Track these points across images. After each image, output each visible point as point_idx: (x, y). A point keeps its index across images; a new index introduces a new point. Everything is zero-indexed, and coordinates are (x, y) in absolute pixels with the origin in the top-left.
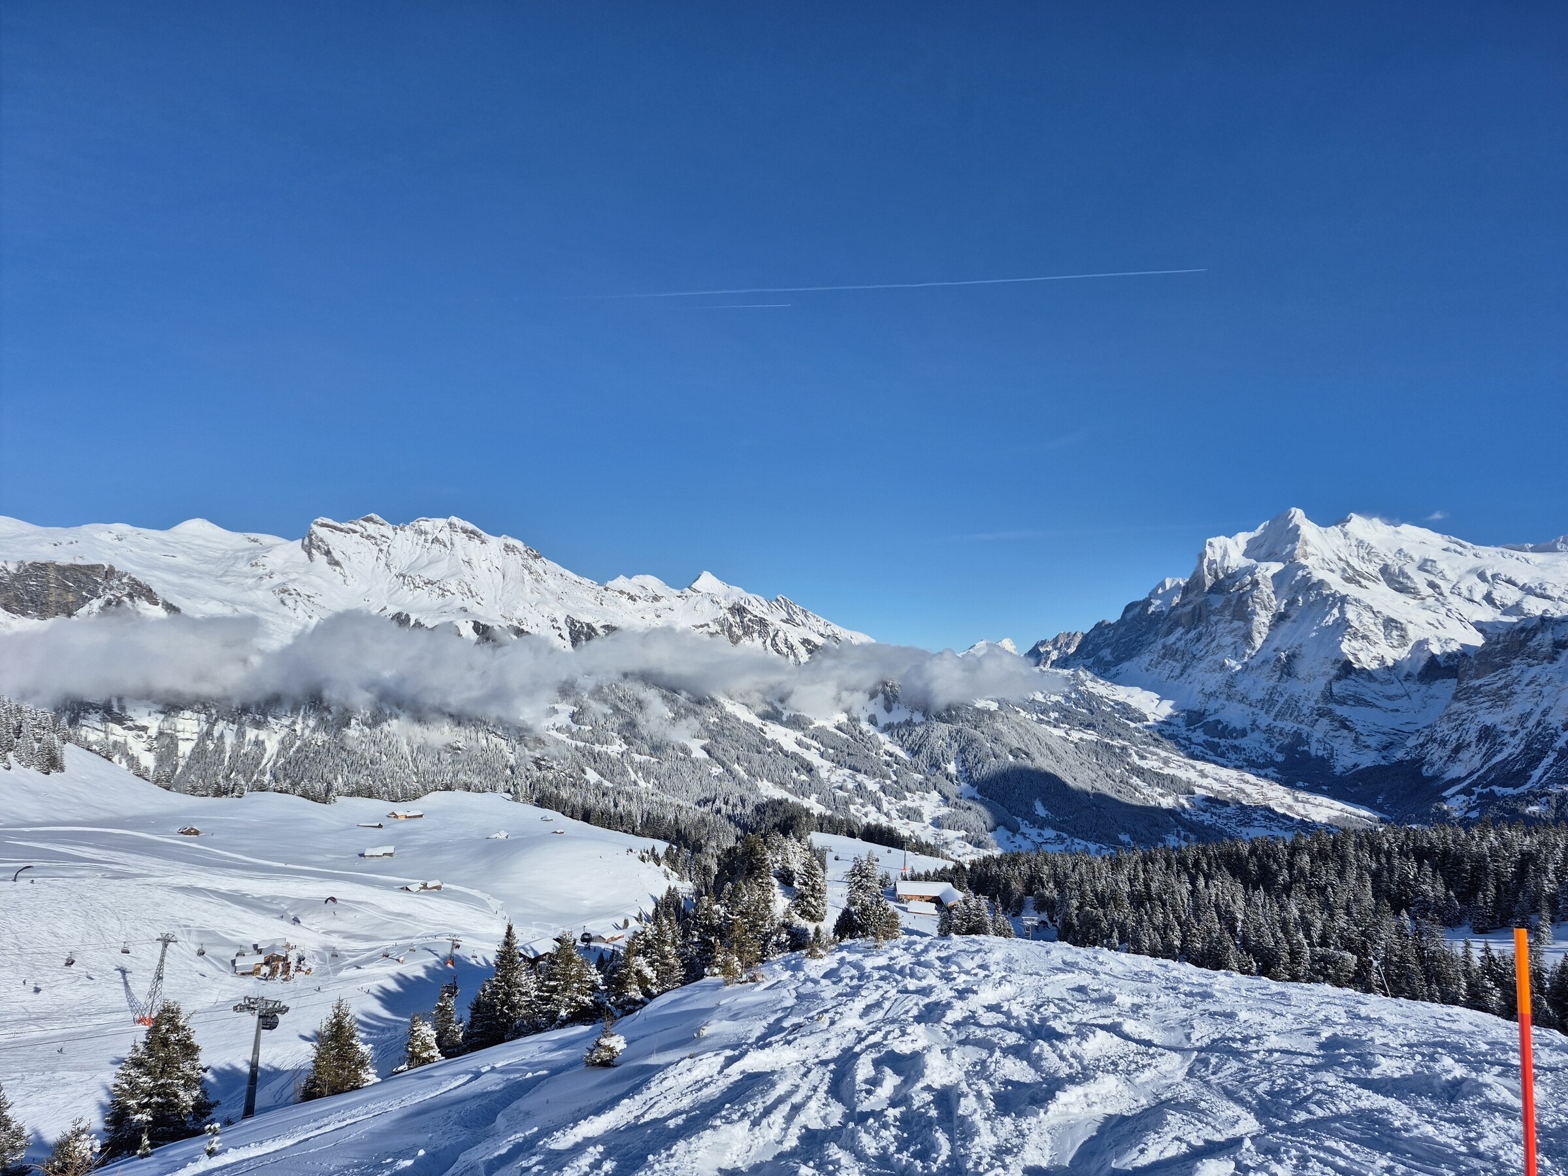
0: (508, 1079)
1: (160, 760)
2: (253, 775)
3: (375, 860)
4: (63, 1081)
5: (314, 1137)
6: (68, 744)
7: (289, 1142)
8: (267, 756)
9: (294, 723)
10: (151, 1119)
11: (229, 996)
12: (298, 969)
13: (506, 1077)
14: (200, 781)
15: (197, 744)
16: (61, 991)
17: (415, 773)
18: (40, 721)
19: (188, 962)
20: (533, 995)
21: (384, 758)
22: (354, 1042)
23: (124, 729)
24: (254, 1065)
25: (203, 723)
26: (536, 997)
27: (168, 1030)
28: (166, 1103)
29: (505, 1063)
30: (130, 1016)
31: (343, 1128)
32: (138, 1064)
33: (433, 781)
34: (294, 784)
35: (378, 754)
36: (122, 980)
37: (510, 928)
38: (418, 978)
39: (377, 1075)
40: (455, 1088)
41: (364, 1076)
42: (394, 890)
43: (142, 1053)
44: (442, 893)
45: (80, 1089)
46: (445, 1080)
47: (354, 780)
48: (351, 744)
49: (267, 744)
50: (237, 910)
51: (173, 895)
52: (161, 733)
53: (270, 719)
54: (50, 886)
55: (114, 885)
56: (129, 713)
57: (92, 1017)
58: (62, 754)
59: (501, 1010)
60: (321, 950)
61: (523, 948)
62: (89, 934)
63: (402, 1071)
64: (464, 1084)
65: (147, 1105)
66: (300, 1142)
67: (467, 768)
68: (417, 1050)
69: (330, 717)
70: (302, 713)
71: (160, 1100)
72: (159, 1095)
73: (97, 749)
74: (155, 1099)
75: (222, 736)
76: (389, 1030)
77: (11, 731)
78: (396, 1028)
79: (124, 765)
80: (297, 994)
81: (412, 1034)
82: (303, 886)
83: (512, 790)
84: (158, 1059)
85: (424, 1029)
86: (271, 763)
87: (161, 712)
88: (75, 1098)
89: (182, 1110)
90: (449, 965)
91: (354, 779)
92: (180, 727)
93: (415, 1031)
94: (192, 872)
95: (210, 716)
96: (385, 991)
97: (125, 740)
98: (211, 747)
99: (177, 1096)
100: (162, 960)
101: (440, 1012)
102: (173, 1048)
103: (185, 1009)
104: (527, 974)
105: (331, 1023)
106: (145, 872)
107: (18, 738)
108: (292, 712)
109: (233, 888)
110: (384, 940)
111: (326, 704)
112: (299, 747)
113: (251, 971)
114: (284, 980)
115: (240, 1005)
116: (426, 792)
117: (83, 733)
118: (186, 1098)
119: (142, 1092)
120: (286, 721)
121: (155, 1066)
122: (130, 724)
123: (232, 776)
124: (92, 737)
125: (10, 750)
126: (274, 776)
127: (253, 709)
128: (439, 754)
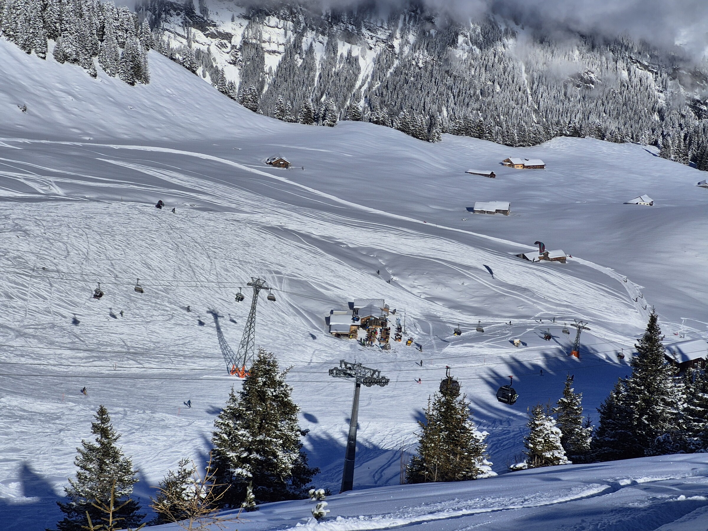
0: (654, 498)
1: (246, 75)
2: (345, 100)
3: (486, 217)
4: (162, 423)
5: (427, 521)
6: (151, 50)
7: (400, 522)
8: (361, 77)
9: (391, 36)
10: (251, 476)
11: (324, 358)
12: (398, 338)
13: (652, 495)
14: (289, 103)
15: (284, 59)
16: (156, 328)
17: (535, 111)
18: (122, 22)
19: (280, 313)
20: (681, 407)
21: (498, 89)
22: (467, 426)
23: (207, 36)
24: (351, 438)
25: (290, 33)
26: (685, 410)
27: (265, 383)
28: (265, 461)
29: (649, 479)
30: (223, 364)
31: (458, 517)
32: (236, 415)
33: (558, 123)
34: (392, 114)
35: (489, 83)
36: (214, 325)
37: (653, 320)
38: (535, 366)
39: (493, 468)
40: (588, 497)
41: (478, 466)
42: (509, 256)
43: (240, 404)
44: (567, 267)
45: (178, 434)
46: (576, 486)
47: (462, 114)
48: (458, 68)
49: (361, 62)
50: (329, 260)
51: (263, 235)
52: (245, 43)
53: (364, 31)
54: (142, 212)
55: (203, 218)
56: (212, 17)
57: (187, 360)
58: (146, 62)
59: (639, 420)
60: (423, 318)
61: (668, 348)
62: (180, 269)
63: (521, 469)
64: (599, 494)
65: (246, 460)
66: (412, 524)
67: (602, 108)
68: (539, 448)
69: (433, 32)
70: (400, 25)
71: (259, 457)
72: (258, 452)
73: (181, 58)
74: (254, 455)
75: (311, 50)
76: (501, 422)
77: (94, 32)
78: (509, 422)
79: (208, 79)
80: (397, 365)
81: (533, 429)
82: (403, 240)
83: (660, 142)
84: (256, 413)
85: (548, 424)
86: (366, 86)
87: (246, 17)
88: (174, 442)
89: (281, 472)
90: (574, 357)
91: (461, 112)
92: (265, 37)
93: (537, 426)
94: (282, 211)
95: (297, 23)
96: (497, 377)
97: (208, 49)
98: (300, 62)
99: (276, 457)
100: (253, 308)
101: (564, 409)
102: (270, 404)
103: (282, 364)
104: (674, 380)
105: (439, 401)
106: (233, 206)
107: (102, 41)
108: (389, 23)
109: (327, 233)
110: (497, 316)
111: (427, 14)
112: (397, 68)
113: (347, 332)
114: (383, 348)
115: (336, 368)
116: (549, 137)
117: (165, 38)
118: (285, 460)
119: (241, 446)
120: (382, 35)
121: (253, 420)
122: (212, 29)
123: (323, 100)
124: (175, 44)
125: (95, 54)
126: (369, 102)
127: (345, 18)
128: (566, 86)
